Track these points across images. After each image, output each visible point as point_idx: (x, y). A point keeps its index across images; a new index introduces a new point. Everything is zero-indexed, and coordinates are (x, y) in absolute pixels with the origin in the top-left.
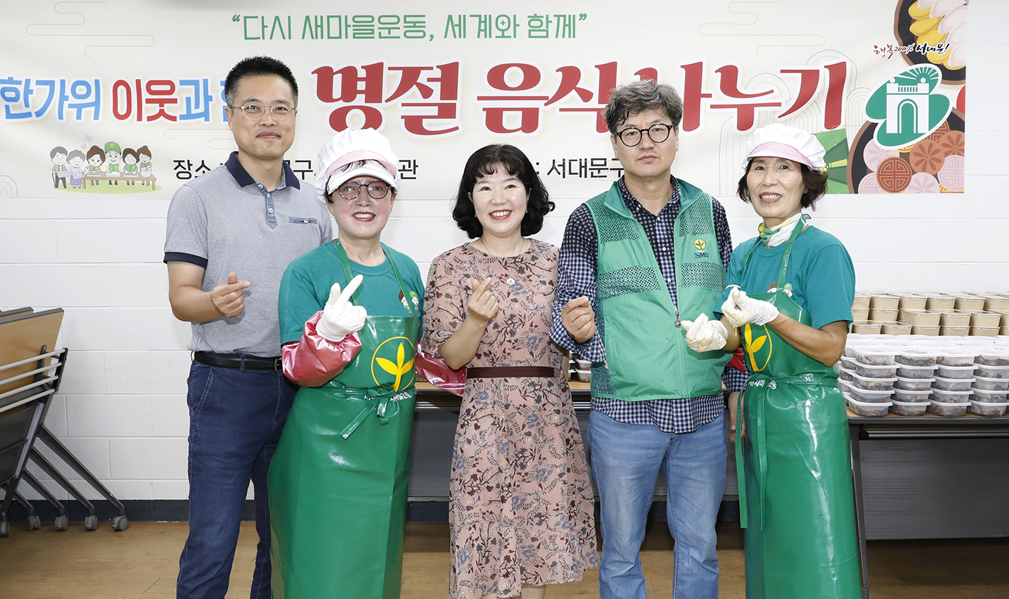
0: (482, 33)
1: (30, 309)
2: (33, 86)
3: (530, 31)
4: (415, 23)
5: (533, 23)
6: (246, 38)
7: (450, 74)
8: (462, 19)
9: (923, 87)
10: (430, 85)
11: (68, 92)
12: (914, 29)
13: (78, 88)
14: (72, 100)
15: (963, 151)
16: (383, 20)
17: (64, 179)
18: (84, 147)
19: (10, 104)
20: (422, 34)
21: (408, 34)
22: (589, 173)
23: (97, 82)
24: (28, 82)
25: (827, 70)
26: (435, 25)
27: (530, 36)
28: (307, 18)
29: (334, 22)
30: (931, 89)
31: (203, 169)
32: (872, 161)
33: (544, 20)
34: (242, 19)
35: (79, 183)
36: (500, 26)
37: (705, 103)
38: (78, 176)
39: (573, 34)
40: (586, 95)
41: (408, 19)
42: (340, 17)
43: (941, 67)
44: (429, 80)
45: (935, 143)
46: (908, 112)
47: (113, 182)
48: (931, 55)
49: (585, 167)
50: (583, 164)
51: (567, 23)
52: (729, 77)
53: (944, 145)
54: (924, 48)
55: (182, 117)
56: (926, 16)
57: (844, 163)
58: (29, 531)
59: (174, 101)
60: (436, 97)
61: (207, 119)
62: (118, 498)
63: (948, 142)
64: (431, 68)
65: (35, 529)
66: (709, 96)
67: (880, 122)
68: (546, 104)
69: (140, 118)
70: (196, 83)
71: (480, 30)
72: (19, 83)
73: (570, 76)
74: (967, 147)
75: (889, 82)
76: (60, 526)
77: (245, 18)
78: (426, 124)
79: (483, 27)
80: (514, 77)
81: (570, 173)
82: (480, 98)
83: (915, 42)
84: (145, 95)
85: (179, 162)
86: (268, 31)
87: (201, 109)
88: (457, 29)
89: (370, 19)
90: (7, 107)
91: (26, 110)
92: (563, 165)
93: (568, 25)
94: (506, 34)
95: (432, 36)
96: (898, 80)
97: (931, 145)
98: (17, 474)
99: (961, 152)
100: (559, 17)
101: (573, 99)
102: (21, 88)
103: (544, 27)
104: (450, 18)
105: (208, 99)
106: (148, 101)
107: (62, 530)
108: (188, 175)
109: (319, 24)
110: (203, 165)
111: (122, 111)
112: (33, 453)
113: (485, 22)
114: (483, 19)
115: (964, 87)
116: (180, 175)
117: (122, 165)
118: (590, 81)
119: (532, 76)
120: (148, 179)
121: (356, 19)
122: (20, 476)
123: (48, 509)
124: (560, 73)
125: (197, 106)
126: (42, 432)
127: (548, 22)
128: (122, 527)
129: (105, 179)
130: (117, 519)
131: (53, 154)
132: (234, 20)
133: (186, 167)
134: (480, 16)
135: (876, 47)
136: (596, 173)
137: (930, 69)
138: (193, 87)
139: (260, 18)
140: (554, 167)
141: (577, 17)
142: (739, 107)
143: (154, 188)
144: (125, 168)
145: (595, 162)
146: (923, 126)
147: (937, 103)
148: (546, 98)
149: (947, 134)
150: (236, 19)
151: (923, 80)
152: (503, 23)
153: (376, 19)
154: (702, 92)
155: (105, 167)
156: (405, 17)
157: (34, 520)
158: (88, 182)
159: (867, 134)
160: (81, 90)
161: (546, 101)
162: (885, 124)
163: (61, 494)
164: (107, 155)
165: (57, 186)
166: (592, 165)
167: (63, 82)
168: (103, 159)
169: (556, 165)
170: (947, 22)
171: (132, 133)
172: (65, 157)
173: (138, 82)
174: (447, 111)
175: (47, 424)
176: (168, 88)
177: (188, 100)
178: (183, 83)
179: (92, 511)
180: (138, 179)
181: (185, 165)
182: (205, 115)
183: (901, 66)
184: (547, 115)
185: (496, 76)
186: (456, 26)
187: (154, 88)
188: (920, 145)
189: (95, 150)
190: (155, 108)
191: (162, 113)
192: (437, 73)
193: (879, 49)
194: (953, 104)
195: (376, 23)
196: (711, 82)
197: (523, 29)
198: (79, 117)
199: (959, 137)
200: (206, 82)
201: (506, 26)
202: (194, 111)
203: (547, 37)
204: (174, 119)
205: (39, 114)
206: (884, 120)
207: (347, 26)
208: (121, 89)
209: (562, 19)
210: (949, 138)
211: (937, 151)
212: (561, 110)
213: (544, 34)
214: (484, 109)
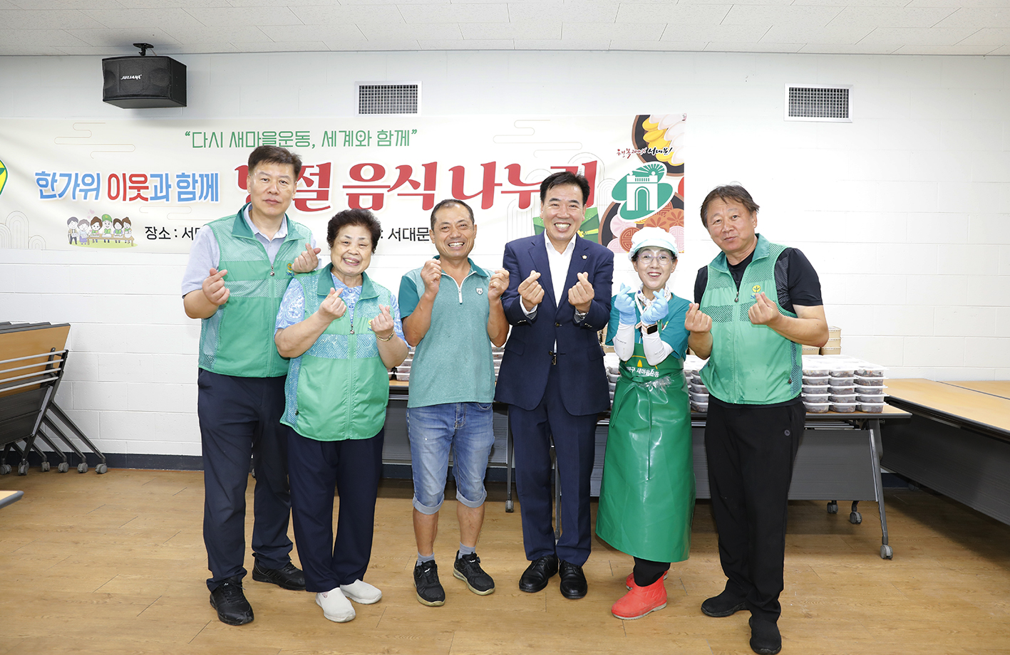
0: (347, 143)
1: (49, 324)
2: (57, 177)
3: (378, 141)
4: (303, 136)
5: (381, 136)
6: (194, 147)
7: (325, 170)
8: (334, 133)
9: (653, 178)
10: (312, 178)
11: (80, 181)
12: (646, 138)
13: (87, 178)
14: (82, 187)
15: (683, 223)
16: (282, 135)
17: (75, 238)
18: (89, 217)
19: (43, 189)
20: (307, 144)
21: (298, 144)
22: (417, 237)
23: (98, 175)
24: (54, 174)
25: (584, 167)
26: (316, 138)
27: (379, 145)
28: (233, 133)
29: (250, 136)
30: (659, 180)
31: (164, 233)
32: (616, 230)
33: (388, 134)
34: (191, 134)
35: (85, 241)
36: (359, 138)
37: (497, 190)
38: (84, 236)
39: (407, 143)
40: (415, 185)
41: (298, 134)
42: (254, 133)
43: (666, 164)
44: (311, 174)
45: (662, 217)
46: (642, 196)
47: (107, 241)
48: (658, 156)
49: (414, 233)
50: (412, 232)
51: (404, 136)
52: (514, 172)
53: (669, 219)
54: (654, 151)
55: (152, 198)
56: (655, 129)
57: (596, 231)
58: (41, 471)
59: (147, 188)
60: (315, 186)
61: (168, 200)
62: (102, 451)
63: (672, 217)
64: (313, 167)
65: (45, 471)
66: (501, 185)
67: (622, 203)
68: (388, 191)
69: (124, 199)
70: (160, 176)
71: (345, 141)
72: (49, 175)
73: (405, 172)
74: (685, 220)
75: (628, 174)
76: (61, 469)
77: (194, 133)
78: (309, 204)
79: (347, 139)
80: (367, 173)
81: (404, 238)
82: (344, 187)
83: (647, 146)
84: (129, 184)
85: (149, 228)
86: (208, 142)
87: (164, 193)
88: (330, 140)
89: (274, 134)
90: (41, 191)
91: (53, 193)
92: (399, 232)
93: (404, 137)
94: (363, 143)
95: (314, 145)
96: (635, 173)
97: (659, 219)
98: (34, 433)
99: (681, 224)
100: (398, 131)
101: (406, 187)
102: (49, 179)
103: (388, 139)
104: (326, 132)
105: (168, 186)
106: (130, 188)
107: (63, 472)
108: (154, 237)
109: (241, 137)
110: (164, 230)
111: (114, 194)
112: (45, 419)
113: (349, 136)
114: (347, 134)
115: (683, 179)
116: (149, 237)
117: (113, 229)
118: (419, 175)
119: (379, 171)
120: (129, 239)
121: (265, 134)
122: (35, 435)
123: (55, 458)
124: (398, 170)
125: (161, 192)
126: (51, 405)
127: (391, 135)
128: (102, 471)
129: (102, 238)
130: (99, 466)
131: (69, 222)
132: (186, 135)
133: (153, 231)
134: (346, 132)
135: (619, 150)
136: (421, 238)
137: (658, 165)
138: (159, 179)
139: (203, 133)
140: (393, 234)
141: (411, 132)
142: (521, 192)
143: (132, 245)
144: (115, 232)
145: (421, 230)
146: (653, 205)
147: (664, 190)
148: (389, 187)
149: (671, 211)
150: (187, 134)
151: (653, 173)
152: (361, 136)
153: (278, 134)
154: (496, 182)
155: (102, 231)
156: (297, 132)
157: (46, 465)
158: (91, 240)
159: (613, 211)
160: (88, 180)
161: (389, 189)
162: (626, 203)
163: (64, 448)
164: (103, 223)
165: (71, 243)
166: (419, 232)
167: (77, 175)
168: (101, 225)
169: (394, 232)
170: (670, 133)
171: (120, 208)
172: (77, 224)
173: (124, 175)
174: (323, 196)
175: (56, 401)
176: (143, 179)
177: (156, 187)
178: (152, 176)
179: (84, 460)
180: (122, 239)
181: (152, 230)
182: (167, 197)
183: (636, 163)
184: (390, 198)
185: (355, 172)
186: (330, 139)
187: (134, 179)
188: (651, 219)
189: (96, 220)
190: (135, 193)
191: (139, 196)
192: (317, 170)
193: (620, 152)
194: (675, 190)
195: (277, 136)
196: (501, 175)
197: (374, 140)
198: (85, 198)
199: (680, 213)
200: (167, 175)
201: (363, 138)
202: (159, 195)
203: (390, 145)
204: (146, 199)
205: (60, 195)
206: (624, 201)
207: (259, 139)
208: (114, 179)
209: (400, 133)
210: (673, 214)
211: (665, 223)
212: (399, 195)
213: (388, 143)
214: (347, 194)
